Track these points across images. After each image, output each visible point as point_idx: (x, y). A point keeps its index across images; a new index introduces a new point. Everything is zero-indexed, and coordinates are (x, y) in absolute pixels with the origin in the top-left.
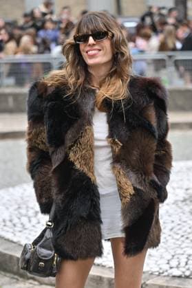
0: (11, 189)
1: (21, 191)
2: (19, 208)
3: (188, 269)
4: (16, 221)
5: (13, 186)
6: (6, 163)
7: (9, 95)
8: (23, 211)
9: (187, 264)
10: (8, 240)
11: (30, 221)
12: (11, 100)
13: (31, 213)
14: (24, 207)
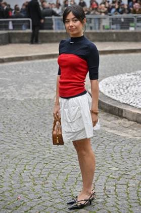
0: (115, 76)
1: (120, 77)
2: (119, 85)
4: (117, 91)
5: (116, 75)
6: (112, 64)
7: (115, 33)
8: (121, 87)
10: (113, 100)
11: (124, 91)
12: (114, 35)
13: (124, 87)
14: (121, 84)
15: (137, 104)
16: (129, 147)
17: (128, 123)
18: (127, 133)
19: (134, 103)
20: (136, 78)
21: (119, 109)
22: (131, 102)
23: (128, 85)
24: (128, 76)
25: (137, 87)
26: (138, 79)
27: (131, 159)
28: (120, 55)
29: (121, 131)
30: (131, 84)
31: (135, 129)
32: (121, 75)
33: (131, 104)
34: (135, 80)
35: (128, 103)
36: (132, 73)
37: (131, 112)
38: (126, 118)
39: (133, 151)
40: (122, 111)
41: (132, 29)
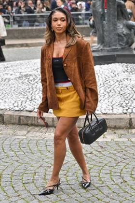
3: (22, 107)
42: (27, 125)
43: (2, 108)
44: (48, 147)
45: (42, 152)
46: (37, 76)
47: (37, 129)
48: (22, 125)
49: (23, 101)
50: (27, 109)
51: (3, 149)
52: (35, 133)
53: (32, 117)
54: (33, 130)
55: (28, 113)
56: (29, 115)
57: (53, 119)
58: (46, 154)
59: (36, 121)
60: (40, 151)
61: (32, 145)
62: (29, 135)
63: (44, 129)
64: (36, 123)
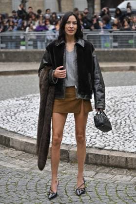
1: (8, 102)
2: (6, 111)
3: (91, 143)
4: (4, 118)
7: (3, 52)
9: (90, 140)
11: (12, 118)
12: (3, 55)
13: (12, 114)
14: (9, 110)
15: (25, 132)
16: (15, 179)
17: (16, 153)
18: (14, 164)
19: (22, 131)
20: (25, 103)
21: (5, 137)
22: (18, 129)
23: (16, 111)
24: (17, 100)
25: (25, 113)
26: (27, 104)
27: (17, 192)
28: (10, 77)
29: (8, 161)
30: (20, 110)
31: (24, 159)
32: (10, 100)
33: (18, 132)
34: (24, 105)
35: (16, 131)
36: (21, 98)
37: (19, 141)
38: (13, 147)
39: (19, 184)
40: (8, 139)
41: (23, 48)
42: (96, 164)
43: (68, 143)
44: (119, 192)
45: (111, 198)
46: (111, 107)
47: (107, 170)
48: (89, 164)
49: (92, 136)
50: (97, 146)
51: (66, 192)
52: (104, 174)
53: (102, 155)
54: (103, 171)
55: (98, 150)
56: (99, 153)
57: (126, 158)
58: (116, 201)
59: (106, 160)
60: (109, 196)
61: (100, 188)
62: (98, 176)
63: (115, 171)
64: (106, 163)
